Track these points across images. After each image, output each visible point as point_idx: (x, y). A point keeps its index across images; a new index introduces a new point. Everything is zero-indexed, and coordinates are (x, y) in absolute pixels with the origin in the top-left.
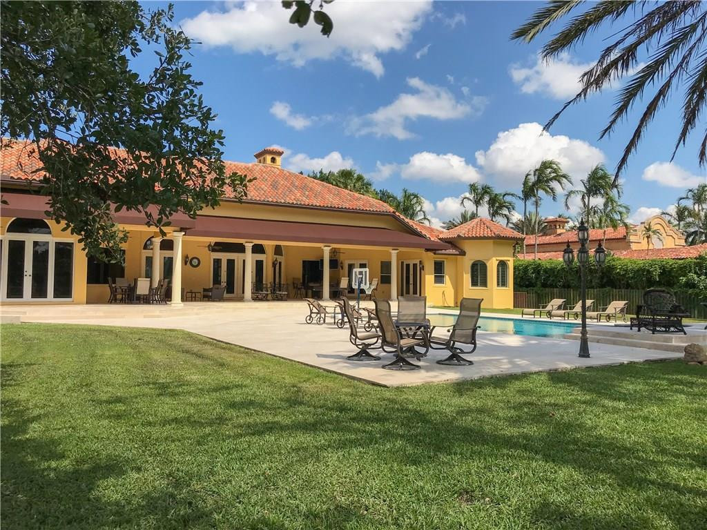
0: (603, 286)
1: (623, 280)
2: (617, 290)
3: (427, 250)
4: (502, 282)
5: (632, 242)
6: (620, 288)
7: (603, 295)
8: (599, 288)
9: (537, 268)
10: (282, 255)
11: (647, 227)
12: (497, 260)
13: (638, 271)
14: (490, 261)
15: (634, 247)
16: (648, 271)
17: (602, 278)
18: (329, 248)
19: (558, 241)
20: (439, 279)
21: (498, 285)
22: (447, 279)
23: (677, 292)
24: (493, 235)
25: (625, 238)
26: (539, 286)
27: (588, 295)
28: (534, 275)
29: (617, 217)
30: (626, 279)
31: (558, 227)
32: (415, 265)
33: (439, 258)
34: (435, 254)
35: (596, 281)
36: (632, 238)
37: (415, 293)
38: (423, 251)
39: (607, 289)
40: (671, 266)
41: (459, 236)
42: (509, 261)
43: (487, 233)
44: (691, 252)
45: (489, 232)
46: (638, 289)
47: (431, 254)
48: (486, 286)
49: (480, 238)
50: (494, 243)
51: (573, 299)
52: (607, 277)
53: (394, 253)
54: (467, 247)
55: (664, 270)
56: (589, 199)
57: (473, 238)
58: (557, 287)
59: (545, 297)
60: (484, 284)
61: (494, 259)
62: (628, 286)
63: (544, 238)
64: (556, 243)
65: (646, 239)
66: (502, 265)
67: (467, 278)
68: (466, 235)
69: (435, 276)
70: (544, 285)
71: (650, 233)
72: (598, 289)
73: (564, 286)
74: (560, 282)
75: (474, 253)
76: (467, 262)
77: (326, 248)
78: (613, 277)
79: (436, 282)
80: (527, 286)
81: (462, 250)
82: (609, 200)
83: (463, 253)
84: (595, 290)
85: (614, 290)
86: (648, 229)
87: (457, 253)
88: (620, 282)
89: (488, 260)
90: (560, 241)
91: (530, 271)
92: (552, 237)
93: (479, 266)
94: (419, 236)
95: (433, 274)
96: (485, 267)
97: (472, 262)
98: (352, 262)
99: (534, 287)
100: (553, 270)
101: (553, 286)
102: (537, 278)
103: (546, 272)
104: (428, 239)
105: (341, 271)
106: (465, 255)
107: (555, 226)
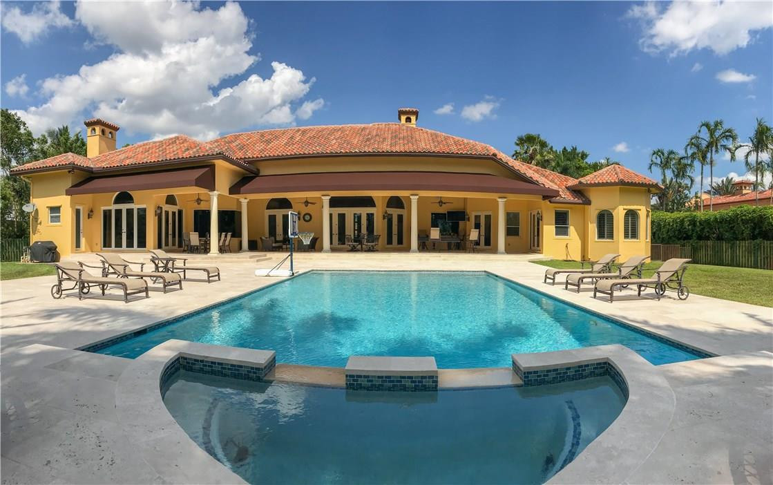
0: (754, 237)
2: (769, 242)
3: (545, 198)
4: (633, 233)
7: (754, 247)
8: (750, 239)
10: (404, 208)
12: (624, 209)
14: (615, 211)
17: (754, 229)
18: (417, 197)
20: (562, 230)
21: (626, 236)
22: (572, 229)
24: (617, 180)
26: (694, 238)
28: (690, 227)
31: (744, 188)
33: (562, 208)
34: (550, 202)
35: (747, 232)
37: (538, 245)
38: (537, 199)
39: (758, 241)
41: (580, 183)
42: (640, 210)
45: (615, 178)
48: (613, 238)
49: (603, 184)
50: (621, 191)
51: (726, 252)
52: (759, 228)
53: (501, 201)
54: (594, 195)
57: (595, 185)
58: (711, 240)
59: (700, 249)
60: (611, 236)
61: (621, 208)
63: (731, 198)
66: (632, 216)
67: (593, 228)
68: (589, 182)
69: (556, 227)
70: (700, 238)
72: (749, 241)
73: (717, 238)
74: (714, 233)
75: (598, 202)
76: (593, 211)
78: (765, 228)
79: (558, 233)
80: (684, 239)
81: (586, 198)
83: (588, 202)
84: (747, 242)
85: (766, 242)
87: (582, 201)
89: (614, 209)
90: (743, 198)
91: (686, 224)
92: (738, 197)
93: (606, 216)
94: (530, 183)
95: (554, 226)
96: (611, 216)
97: (597, 212)
98: (478, 214)
99: (691, 239)
100: (707, 222)
101: (708, 238)
102: (693, 230)
103: (700, 224)
104: (542, 185)
105: (468, 222)
106: (590, 205)
107: (741, 187)
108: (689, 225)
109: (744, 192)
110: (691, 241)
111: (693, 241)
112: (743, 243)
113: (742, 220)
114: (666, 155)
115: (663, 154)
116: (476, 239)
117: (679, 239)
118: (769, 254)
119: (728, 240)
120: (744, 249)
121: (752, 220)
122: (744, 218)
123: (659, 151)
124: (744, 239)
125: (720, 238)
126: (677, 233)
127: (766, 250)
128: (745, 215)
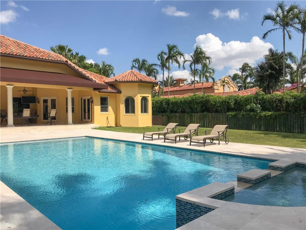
0: (202, 111)
1: (214, 107)
2: (211, 114)
3: (95, 89)
4: (144, 110)
5: (215, 89)
6: (212, 113)
7: (203, 117)
8: (201, 112)
9: (168, 102)
11: (223, 80)
12: (141, 96)
13: (222, 102)
14: (136, 97)
15: (216, 91)
16: (228, 102)
17: (202, 107)
18: (12, 87)
19: (180, 89)
20: (104, 109)
21: (142, 112)
22: (110, 108)
23: (244, 114)
24: (137, 80)
25: (212, 87)
26: (168, 112)
27: (194, 116)
28: (166, 106)
29: (208, 75)
30: (215, 107)
31: (181, 83)
32: (88, 100)
33: (104, 95)
34: (99, 92)
35: (199, 109)
36: (215, 87)
37: (89, 118)
38: (91, 90)
39: (205, 113)
40: (240, 99)
41: (116, 80)
42: (148, 97)
43: (134, 79)
44: (244, 93)
45: (136, 78)
46: (222, 113)
47: (97, 92)
48: (134, 113)
49: (129, 82)
50: (139, 85)
52: (205, 106)
53: (69, 91)
54: (122, 88)
55: (236, 101)
56: (195, 65)
57: (125, 82)
58: (178, 113)
59: (172, 118)
60: (133, 112)
61: (139, 95)
62: (217, 111)
63: (174, 88)
64: (180, 90)
65: (222, 86)
66: (144, 99)
67: (122, 107)
68: (121, 80)
69: (101, 107)
70: (172, 112)
71: (225, 84)
73: (182, 112)
74: (179, 109)
75: (126, 92)
76: (122, 97)
77: (8, 87)
78: (209, 106)
79: (102, 111)
80: (162, 112)
81: (119, 90)
82: (205, 66)
83: (120, 92)
84: (199, 114)
85: (209, 114)
86: (224, 82)
87: (116, 91)
88: (212, 109)
89: (135, 96)
90: (181, 89)
91: (164, 104)
92: (178, 87)
93: (130, 100)
94: (87, 79)
95: (100, 106)
96: (133, 101)
97: (125, 98)
98: (45, 98)
99: (166, 112)
100: (176, 103)
101: (176, 112)
102: (168, 108)
103: (172, 104)
104: (94, 81)
105: (38, 104)
106: (121, 93)
107: (179, 82)
108: (165, 105)
109: (181, 85)
110: (167, 113)
111: (168, 113)
112: (196, 114)
113: (196, 102)
114: (141, 62)
115: (139, 62)
116: (54, 115)
117: (159, 112)
118: (211, 120)
119: (188, 113)
120: (197, 117)
121: (202, 102)
122: (197, 101)
123: (137, 60)
124: (197, 112)
125: (183, 112)
126: (158, 109)
127: (209, 118)
128: (198, 100)
